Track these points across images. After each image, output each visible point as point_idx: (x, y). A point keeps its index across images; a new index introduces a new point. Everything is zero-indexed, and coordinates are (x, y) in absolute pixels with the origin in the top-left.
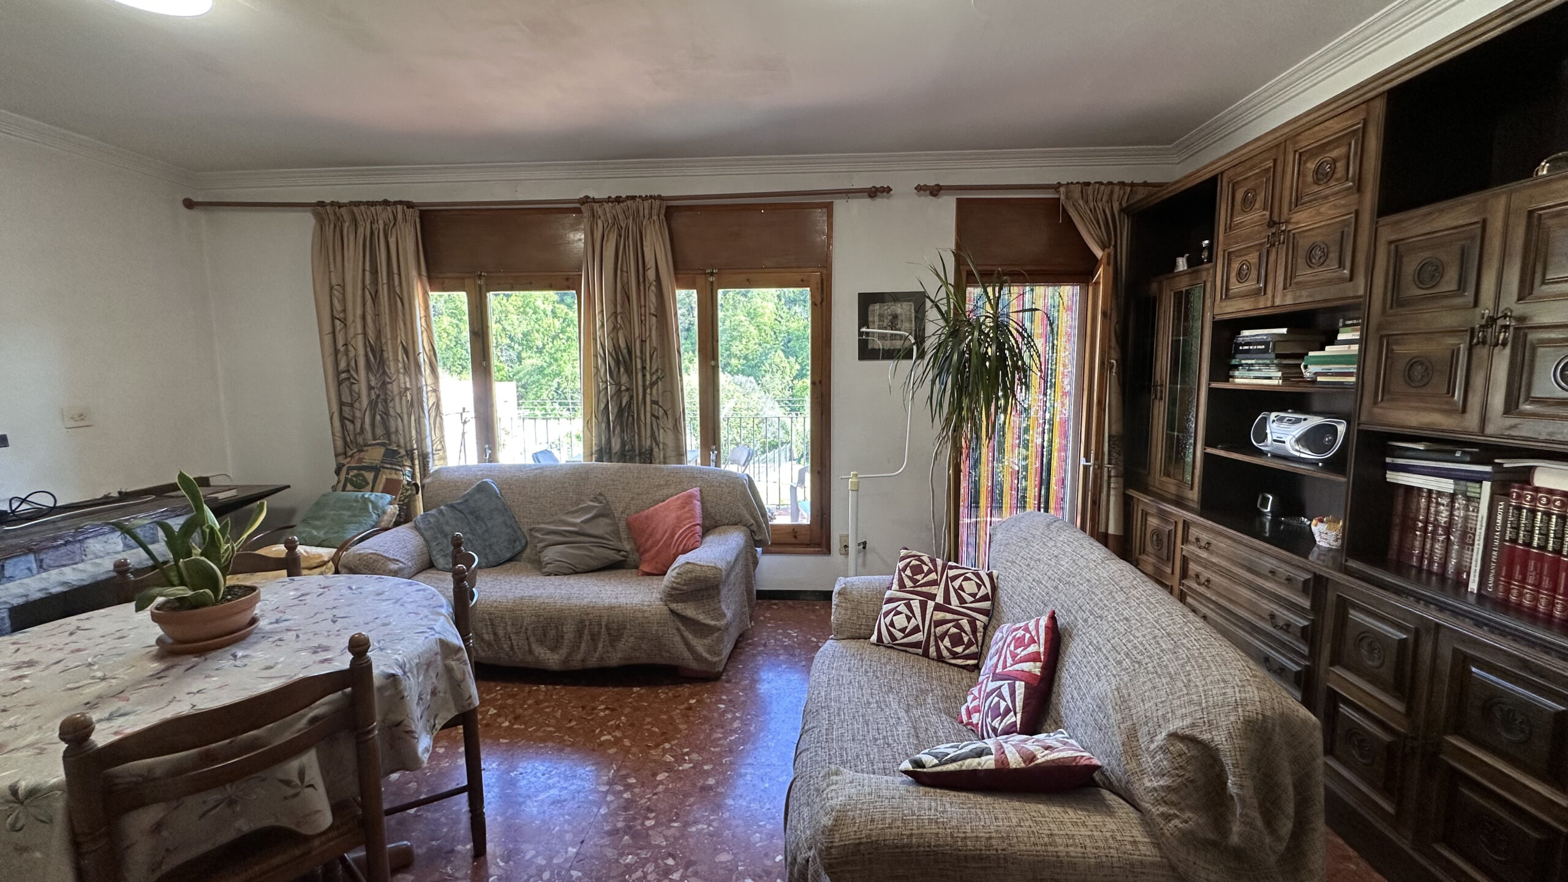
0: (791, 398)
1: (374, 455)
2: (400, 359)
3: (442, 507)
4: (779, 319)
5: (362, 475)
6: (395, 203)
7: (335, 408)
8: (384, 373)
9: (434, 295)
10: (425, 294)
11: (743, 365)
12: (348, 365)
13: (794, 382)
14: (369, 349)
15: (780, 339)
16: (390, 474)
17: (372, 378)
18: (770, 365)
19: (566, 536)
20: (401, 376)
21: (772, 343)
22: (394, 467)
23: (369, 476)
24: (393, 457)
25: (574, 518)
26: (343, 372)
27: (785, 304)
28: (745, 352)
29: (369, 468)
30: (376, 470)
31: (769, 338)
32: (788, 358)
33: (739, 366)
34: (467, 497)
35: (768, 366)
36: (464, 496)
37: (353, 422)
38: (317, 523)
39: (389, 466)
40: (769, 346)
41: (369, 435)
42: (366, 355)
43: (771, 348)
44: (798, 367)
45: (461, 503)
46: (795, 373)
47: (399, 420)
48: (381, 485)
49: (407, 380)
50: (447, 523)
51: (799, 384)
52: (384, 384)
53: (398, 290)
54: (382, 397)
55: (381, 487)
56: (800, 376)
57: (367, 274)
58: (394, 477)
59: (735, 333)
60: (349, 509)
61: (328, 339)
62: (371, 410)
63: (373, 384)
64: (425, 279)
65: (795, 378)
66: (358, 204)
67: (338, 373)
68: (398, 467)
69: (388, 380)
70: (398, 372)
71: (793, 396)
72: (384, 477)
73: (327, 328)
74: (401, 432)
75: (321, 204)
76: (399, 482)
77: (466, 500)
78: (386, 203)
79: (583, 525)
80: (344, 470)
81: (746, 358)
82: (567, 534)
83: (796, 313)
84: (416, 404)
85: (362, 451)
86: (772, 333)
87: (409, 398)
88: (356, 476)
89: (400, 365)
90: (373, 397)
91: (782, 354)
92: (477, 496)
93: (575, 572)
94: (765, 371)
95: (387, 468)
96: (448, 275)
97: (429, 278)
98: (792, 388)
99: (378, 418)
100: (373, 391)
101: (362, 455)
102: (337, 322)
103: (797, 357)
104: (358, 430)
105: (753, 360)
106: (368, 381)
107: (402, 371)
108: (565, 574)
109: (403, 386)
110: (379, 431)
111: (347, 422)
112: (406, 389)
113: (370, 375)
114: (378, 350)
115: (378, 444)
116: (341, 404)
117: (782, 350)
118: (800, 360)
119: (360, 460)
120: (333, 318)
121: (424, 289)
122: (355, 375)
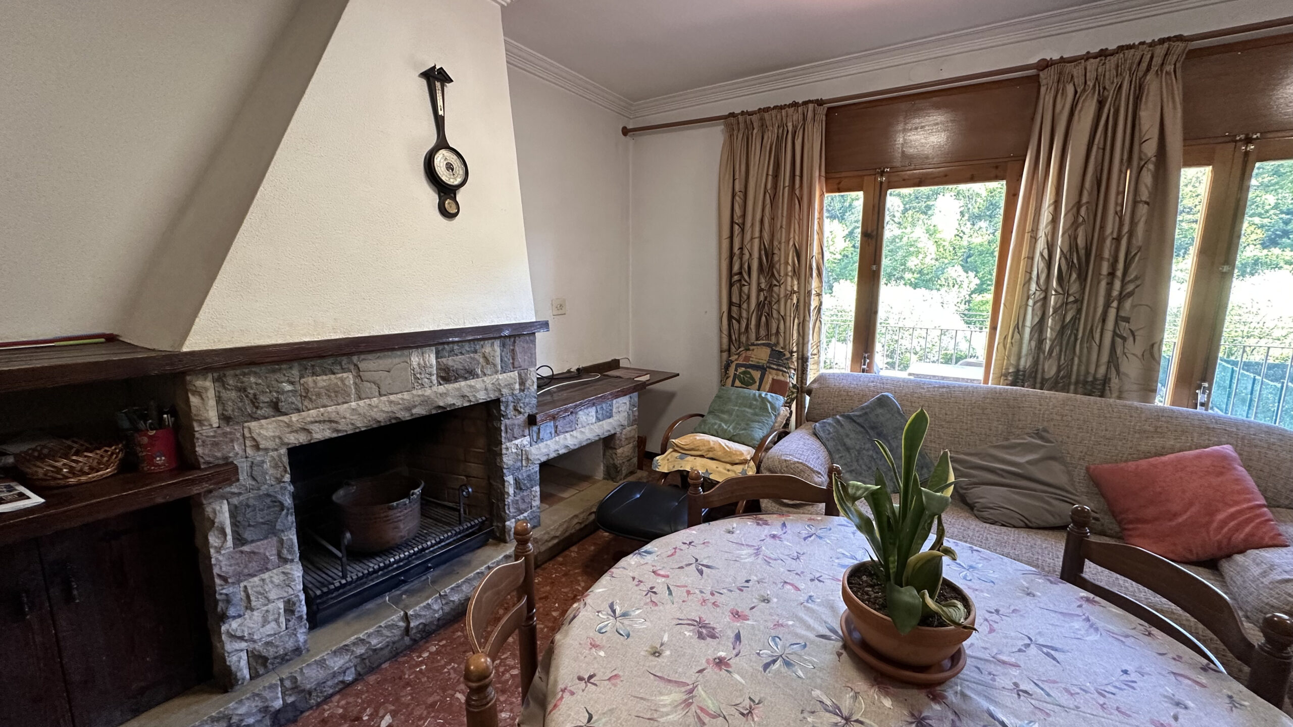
0: (966, 312)
1: (761, 355)
2: (790, 261)
3: (838, 417)
4: (961, 235)
5: (749, 373)
6: (806, 103)
7: (725, 308)
8: (773, 275)
9: (828, 196)
10: (822, 195)
11: (916, 279)
12: (741, 267)
13: (973, 296)
14: (763, 252)
15: (959, 254)
16: (777, 375)
17: (763, 280)
18: (946, 279)
19: (1003, 477)
20: (789, 279)
21: (949, 258)
22: (781, 368)
23: (757, 375)
24: (779, 357)
25: (1011, 454)
26: (736, 274)
27: (969, 220)
28: (920, 267)
29: (756, 367)
30: (763, 369)
31: (947, 254)
32: (967, 273)
33: (913, 280)
34: (868, 410)
35: (943, 280)
36: (863, 408)
37: (739, 322)
38: (725, 416)
39: (775, 367)
40: (946, 261)
41: (753, 336)
42: (760, 259)
43: (949, 263)
44: (978, 282)
45: (860, 416)
46: (973, 286)
47: (782, 322)
48: (767, 385)
49: (796, 282)
50: (847, 436)
51: (977, 298)
52: (771, 286)
53: (797, 192)
54: (768, 299)
55: (768, 387)
56: (980, 290)
57: (770, 178)
58: (781, 378)
59: (912, 249)
60: (750, 407)
61: (726, 244)
62: (757, 314)
63: (763, 286)
64: (823, 179)
65: (973, 292)
66: (767, 110)
67: (731, 275)
68: (785, 370)
69: (775, 282)
70: (786, 275)
71: (969, 310)
72: (771, 377)
73: (726, 233)
74: (782, 334)
75: (732, 115)
76: (786, 383)
77: (866, 413)
78: (795, 105)
79: (1028, 466)
80: (733, 366)
81: (920, 272)
82: (1004, 474)
83: (980, 228)
84: (802, 308)
85: (749, 350)
86: (951, 249)
87: (795, 301)
88: (744, 373)
89: (790, 268)
90: (762, 298)
91: (959, 269)
92: (879, 411)
93: (1028, 526)
94: (941, 285)
95: (773, 369)
96: (843, 174)
97: (827, 179)
98: (969, 302)
99: (763, 319)
100: (762, 293)
101: (749, 353)
102: (736, 227)
103: (977, 272)
104: (743, 330)
105: (928, 274)
106: (759, 284)
107: (790, 274)
108: (1014, 527)
109: (789, 288)
110: (763, 332)
111: (734, 321)
112: (794, 292)
113: (761, 277)
114: (770, 253)
115: (763, 344)
116: (731, 304)
117: (962, 265)
118: (980, 275)
119: (747, 358)
120: (732, 222)
121: (821, 190)
122: (746, 277)
